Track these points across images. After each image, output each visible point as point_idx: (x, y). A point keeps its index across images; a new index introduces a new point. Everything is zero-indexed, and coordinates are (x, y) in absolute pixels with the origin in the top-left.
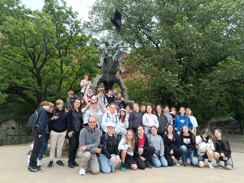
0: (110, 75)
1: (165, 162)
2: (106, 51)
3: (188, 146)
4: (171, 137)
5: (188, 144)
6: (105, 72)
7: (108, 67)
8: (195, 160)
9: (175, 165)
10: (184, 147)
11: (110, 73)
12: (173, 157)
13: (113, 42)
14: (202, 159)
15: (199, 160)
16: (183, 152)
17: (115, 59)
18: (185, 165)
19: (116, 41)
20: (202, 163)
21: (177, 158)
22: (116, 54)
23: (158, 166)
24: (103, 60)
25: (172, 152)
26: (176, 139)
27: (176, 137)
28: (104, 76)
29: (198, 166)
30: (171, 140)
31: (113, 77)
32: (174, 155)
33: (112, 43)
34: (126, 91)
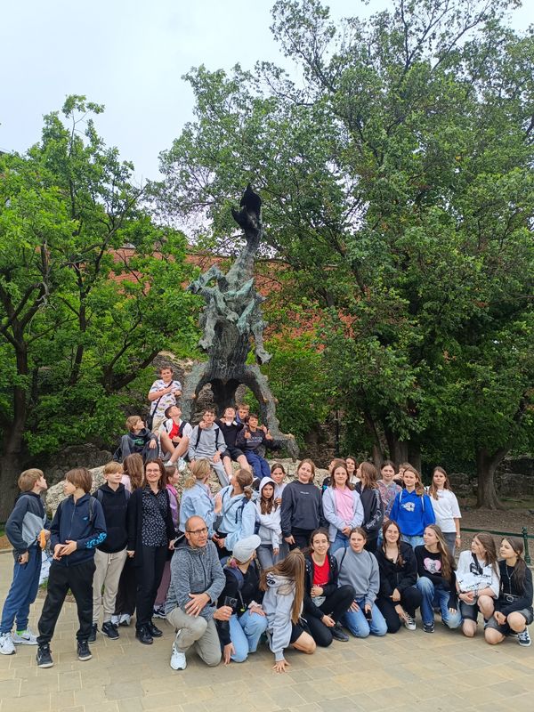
0: (229, 364)
1: (381, 623)
2: (222, 305)
3: (435, 578)
4: (392, 554)
5: (436, 574)
6: (216, 356)
7: (223, 345)
8: (453, 616)
9: (405, 626)
10: (425, 583)
11: (230, 358)
12: (399, 609)
13: (239, 275)
14: (471, 615)
15: (463, 617)
16: (423, 593)
17: (246, 326)
18: (429, 630)
19: (245, 270)
20: (469, 626)
21: (410, 611)
22: (247, 312)
23: (362, 635)
24: (213, 326)
25: (396, 595)
26: (406, 559)
27: (406, 555)
28: (214, 368)
29: (459, 631)
30: (395, 562)
31: (236, 370)
32: (402, 602)
33: (236, 279)
34: (273, 406)
